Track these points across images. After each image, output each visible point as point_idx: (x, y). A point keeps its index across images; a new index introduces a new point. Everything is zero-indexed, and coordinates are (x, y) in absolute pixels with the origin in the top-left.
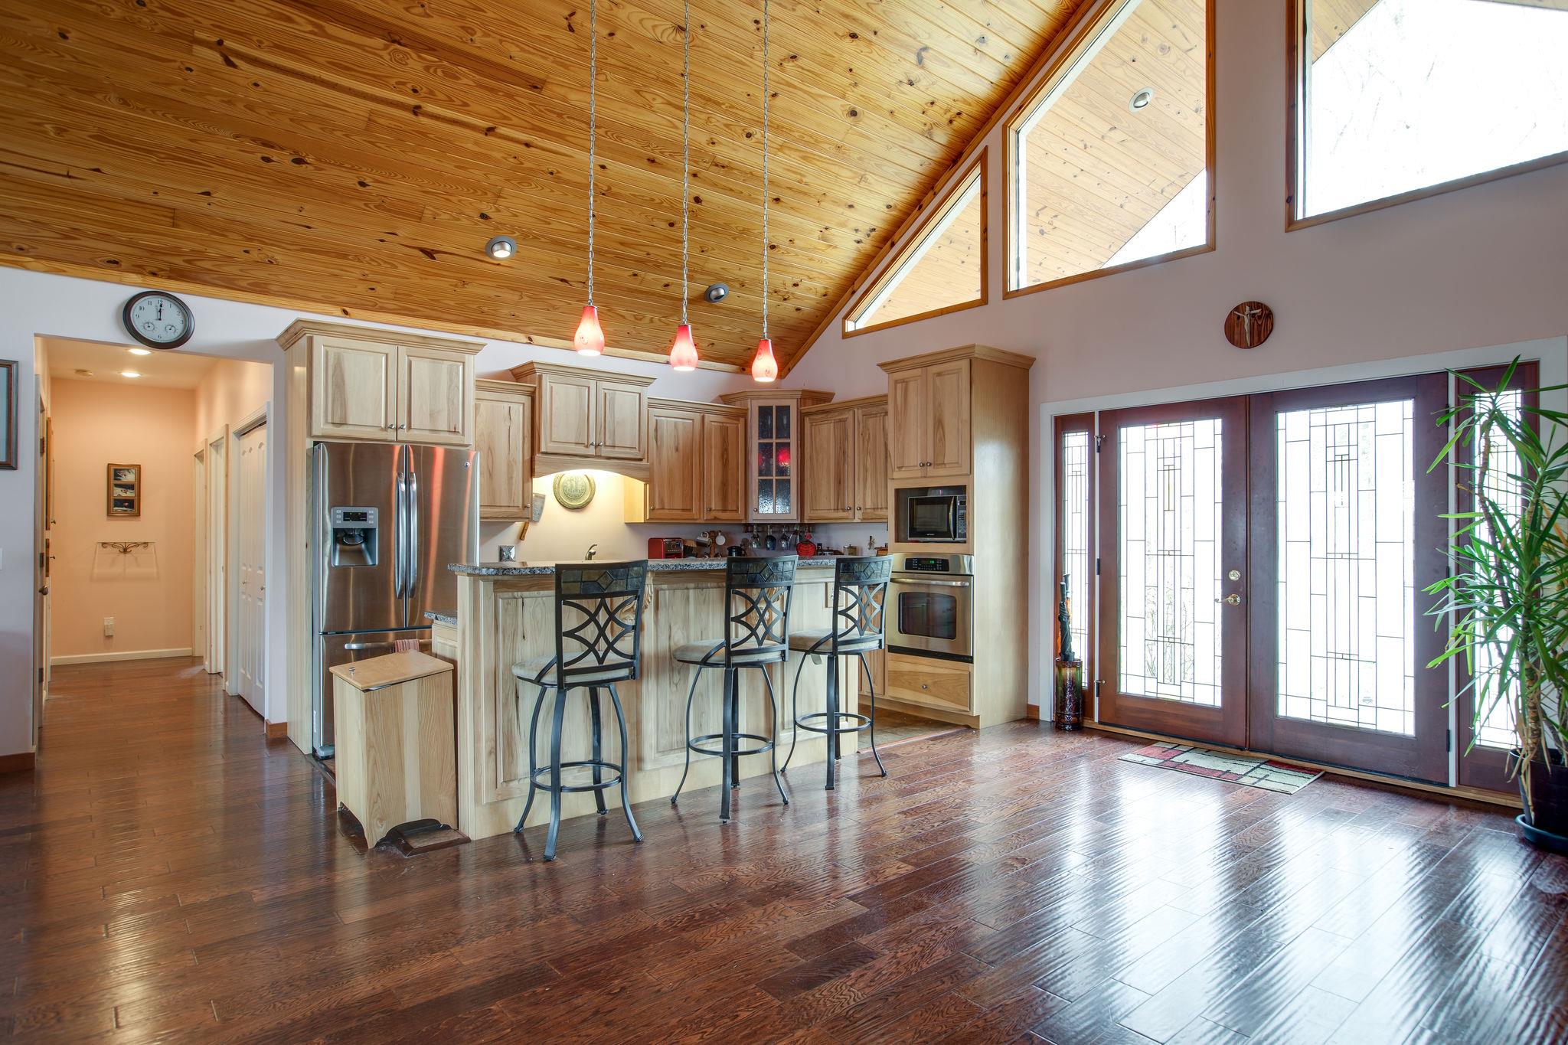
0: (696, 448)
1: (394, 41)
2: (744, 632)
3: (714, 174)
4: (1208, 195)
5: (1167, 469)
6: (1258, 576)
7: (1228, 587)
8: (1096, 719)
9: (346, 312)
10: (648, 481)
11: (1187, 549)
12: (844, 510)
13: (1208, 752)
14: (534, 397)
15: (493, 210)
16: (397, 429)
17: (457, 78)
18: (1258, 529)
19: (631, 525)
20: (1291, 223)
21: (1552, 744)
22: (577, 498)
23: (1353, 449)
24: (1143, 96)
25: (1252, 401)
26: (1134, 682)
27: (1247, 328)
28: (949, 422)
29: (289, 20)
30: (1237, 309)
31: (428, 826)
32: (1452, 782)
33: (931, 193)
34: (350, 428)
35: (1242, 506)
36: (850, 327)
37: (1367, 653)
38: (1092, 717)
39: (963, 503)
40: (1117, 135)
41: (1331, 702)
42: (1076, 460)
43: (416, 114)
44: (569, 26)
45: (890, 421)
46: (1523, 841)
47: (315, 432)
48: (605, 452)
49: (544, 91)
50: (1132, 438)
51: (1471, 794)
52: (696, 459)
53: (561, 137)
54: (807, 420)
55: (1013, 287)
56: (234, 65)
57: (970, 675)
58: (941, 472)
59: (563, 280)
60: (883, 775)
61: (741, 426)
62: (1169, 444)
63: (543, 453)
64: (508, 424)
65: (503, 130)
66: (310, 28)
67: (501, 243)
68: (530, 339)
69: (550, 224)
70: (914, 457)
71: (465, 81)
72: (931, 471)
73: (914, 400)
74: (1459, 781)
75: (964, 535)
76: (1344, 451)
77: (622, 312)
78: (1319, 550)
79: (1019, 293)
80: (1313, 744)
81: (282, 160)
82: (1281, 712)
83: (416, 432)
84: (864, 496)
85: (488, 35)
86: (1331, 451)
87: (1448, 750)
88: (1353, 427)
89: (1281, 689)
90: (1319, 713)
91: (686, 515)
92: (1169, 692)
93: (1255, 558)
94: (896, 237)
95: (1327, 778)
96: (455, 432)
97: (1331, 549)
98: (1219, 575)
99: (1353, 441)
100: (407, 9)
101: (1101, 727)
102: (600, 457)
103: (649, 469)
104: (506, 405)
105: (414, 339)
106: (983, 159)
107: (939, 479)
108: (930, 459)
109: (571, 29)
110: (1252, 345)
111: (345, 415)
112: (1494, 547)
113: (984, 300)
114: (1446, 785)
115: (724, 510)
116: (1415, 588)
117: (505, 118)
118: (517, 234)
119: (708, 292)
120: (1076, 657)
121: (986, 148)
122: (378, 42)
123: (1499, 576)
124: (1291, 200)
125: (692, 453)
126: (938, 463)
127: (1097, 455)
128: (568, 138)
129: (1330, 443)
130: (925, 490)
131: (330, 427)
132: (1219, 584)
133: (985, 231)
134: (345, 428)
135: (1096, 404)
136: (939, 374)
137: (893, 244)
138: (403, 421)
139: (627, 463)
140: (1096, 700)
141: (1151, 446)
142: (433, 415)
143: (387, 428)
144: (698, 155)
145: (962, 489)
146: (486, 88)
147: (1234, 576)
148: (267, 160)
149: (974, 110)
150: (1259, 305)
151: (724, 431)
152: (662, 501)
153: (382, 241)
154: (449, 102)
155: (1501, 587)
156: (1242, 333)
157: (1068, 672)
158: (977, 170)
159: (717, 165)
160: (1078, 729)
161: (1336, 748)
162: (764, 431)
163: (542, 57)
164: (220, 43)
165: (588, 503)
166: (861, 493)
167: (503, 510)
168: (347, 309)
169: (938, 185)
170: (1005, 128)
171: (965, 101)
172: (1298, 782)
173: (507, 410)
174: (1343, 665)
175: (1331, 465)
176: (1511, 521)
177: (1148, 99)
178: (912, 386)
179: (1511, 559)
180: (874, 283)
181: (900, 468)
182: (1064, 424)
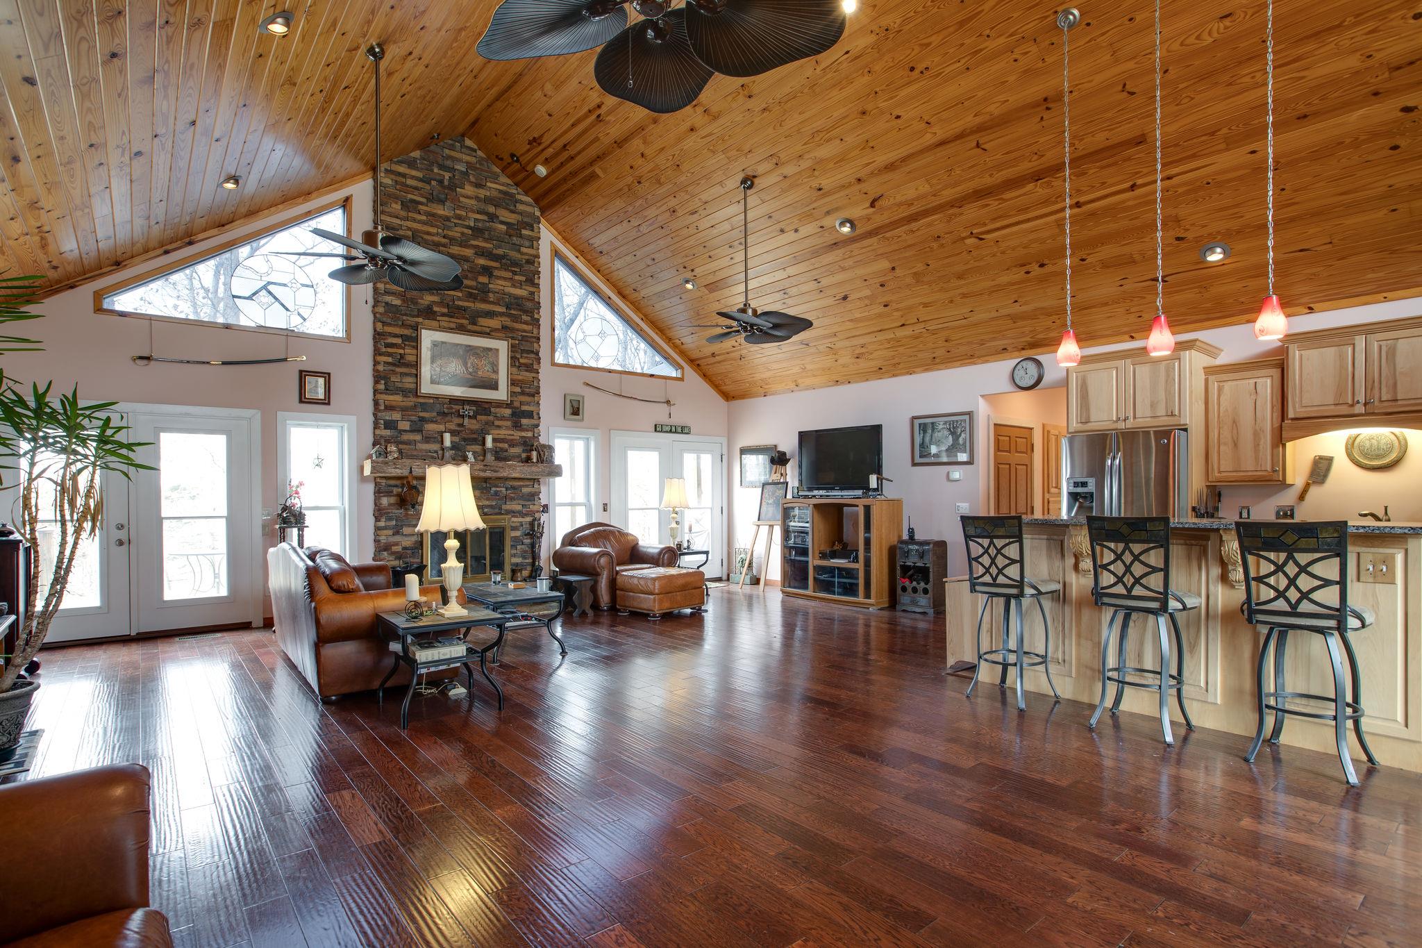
1: (1037, 180)
9: (1132, 337)
15: (1182, 231)
16: (1125, 420)
17: (1086, 173)
22: (1379, 457)
34: (1093, 424)
43: (1079, 207)
44: (1129, 93)
47: (1071, 431)
49: (1148, 140)
56: (983, 239)
63: (1292, 419)
64: (1253, 397)
65: (1139, 182)
66: (997, 203)
67: (1209, 250)
68: (1310, 308)
69: (1242, 217)
71: (1092, 171)
81: (1036, 270)
83: (1140, 420)
85: (1082, 140)
96: (1172, 415)
100: (1030, 161)
102: (1373, 414)
104: (1252, 381)
105: (1137, 352)
109: (1133, 94)
111: (1089, 417)
117: (1137, 173)
118: (1219, 237)
122: (1030, 186)
128: (1197, 154)
131: (1080, 425)
134: (1089, 424)
138: (1130, 413)
142: (1153, 405)
143: (1118, 420)
146: (1109, 166)
148: (1028, 273)
153: (1121, 286)
154: (1092, 188)
159: (1398, 68)
163: (1129, 123)
164: (972, 233)
165: (1396, 463)
167: (1250, 474)
168: (1133, 335)
173: (1252, 386)
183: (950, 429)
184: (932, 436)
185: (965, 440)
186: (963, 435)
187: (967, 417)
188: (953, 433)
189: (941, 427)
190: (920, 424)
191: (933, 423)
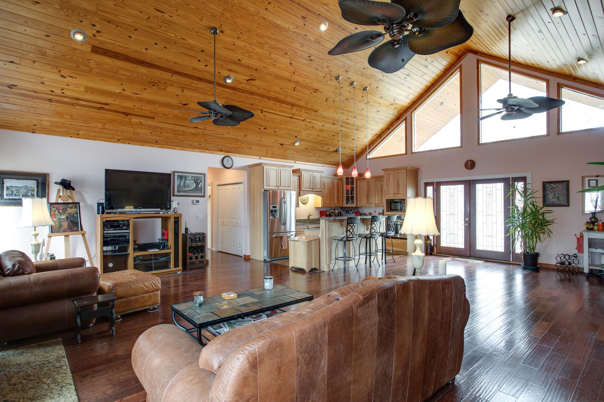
0: (332, 188)
1: (293, 106)
2: (374, 231)
3: (346, 125)
4: (461, 135)
5: (452, 196)
6: (472, 219)
7: (466, 222)
8: (435, 253)
10: (322, 197)
11: (456, 213)
12: (369, 204)
13: (461, 258)
14: (300, 177)
15: (298, 135)
17: (302, 111)
18: (472, 209)
19: (316, 208)
20: (479, 144)
21: (528, 251)
22: (305, 201)
23: (492, 193)
24: (443, 103)
25: (471, 182)
26: (444, 244)
27: (469, 166)
28: (401, 185)
29: (276, 104)
30: (467, 161)
31: (315, 269)
32: (511, 261)
33: (391, 126)
34: (271, 187)
35: (469, 204)
36: (368, 157)
37: (495, 235)
38: (434, 252)
39: (404, 203)
40: (435, 111)
41: (487, 246)
42: (430, 193)
43: (291, 118)
45: (385, 182)
46: (522, 268)
47: (264, 188)
48: (314, 190)
49: (317, 112)
50: (444, 189)
51: (515, 263)
52: (332, 191)
53: (317, 120)
54: (358, 181)
55: (413, 151)
57: (406, 243)
58: (399, 196)
59: (307, 149)
60: (395, 262)
61: (341, 182)
62: (452, 190)
63: (302, 190)
64: (295, 184)
65: (306, 120)
67: (297, 142)
69: (308, 137)
70: (391, 191)
72: (396, 195)
73: (391, 179)
74: (512, 260)
75: (404, 210)
76: (490, 193)
77: (317, 155)
78: (485, 214)
79: (415, 153)
80: (483, 255)
81: (262, 128)
82: (477, 249)
83: (281, 187)
84: (375, 200)
85: (310, 103)
86: (487, 193)
87: (510, 254)
88: (492, 188)
89: (477, 244)
90: (485, 249)
91: (330, 205)
92: (452, 246)
93: (471, 215)
94: (382, 136)
95: (486, 261)
96: (289, 187)
97: (487, 214)
98: (463, 219)
99: (492, 191)
100: (297, 100)
101: (436, 254)
102: (313, 191)
103: (322, 194)
104: (295, 179)
106: (406, 119)
107: (398, 197)
108: (396, 192)
110: (471, 169)
111: (269, 184)
112: (517, 214)
113: (406, 153)
114: (510, 261)
115: (338, 204)
116: (504, 221)
117: (308, 118)
118: (301, 140)
119: (337, 150)
120: (430, 238)
121: (406, 117)
122: (289, 106)
123: (518, 219)
124: (479, 139)
125: (331, 189)
126: (398, 193)
127: (435, 192)
129: (487, 191)
130: (394, 200)
131: (267, 187)
132: (463, 221)
133: (406, 137)
134: (269, 187)
135: (435, 180)
136: (398, 173)
137: (381, 137)
138: (279, 185)
139: (317, 193)
140: (435, 248)
141: (448, 190)
142: (285, 183)
143: (277, 186)
144: (343, 122)
145: (404, 200)
146: (306, 113)
147: (467, 219)
148: (260, 129)
149: (404, 109)
150: (472, 161)
151: (338, 183)
152: (325, 202)
154: (299, 116)
155: (518, 221)
156: (468, 166)
157: (429, 242)
158: (404, 121)
160: (431, 254)
161: (488, 256)
162: (347, 183)
163: (319, 106)
164: (262, 109)
165: (307, 202)
166: (374, 200)
168: (261, 157)
169: (393, 124)
170: (411, 113)
171: (402, 107)
172: (481, 262)
174: (490, 238)
175: (487, 196)
176: (519, 209)
177: (444, 104)
178: (391, 175)
179: (520, 216)
180: (375, 147)
181: (388, 194)
182: (427, 184)
183: (194, 180)
184: (185, 182)
185: (201, 186)
186: (201, 184)
187: (203, 176)
188: (196, 182)
189: (190, 178)
190: (178, 176)
191: (185, 176)
